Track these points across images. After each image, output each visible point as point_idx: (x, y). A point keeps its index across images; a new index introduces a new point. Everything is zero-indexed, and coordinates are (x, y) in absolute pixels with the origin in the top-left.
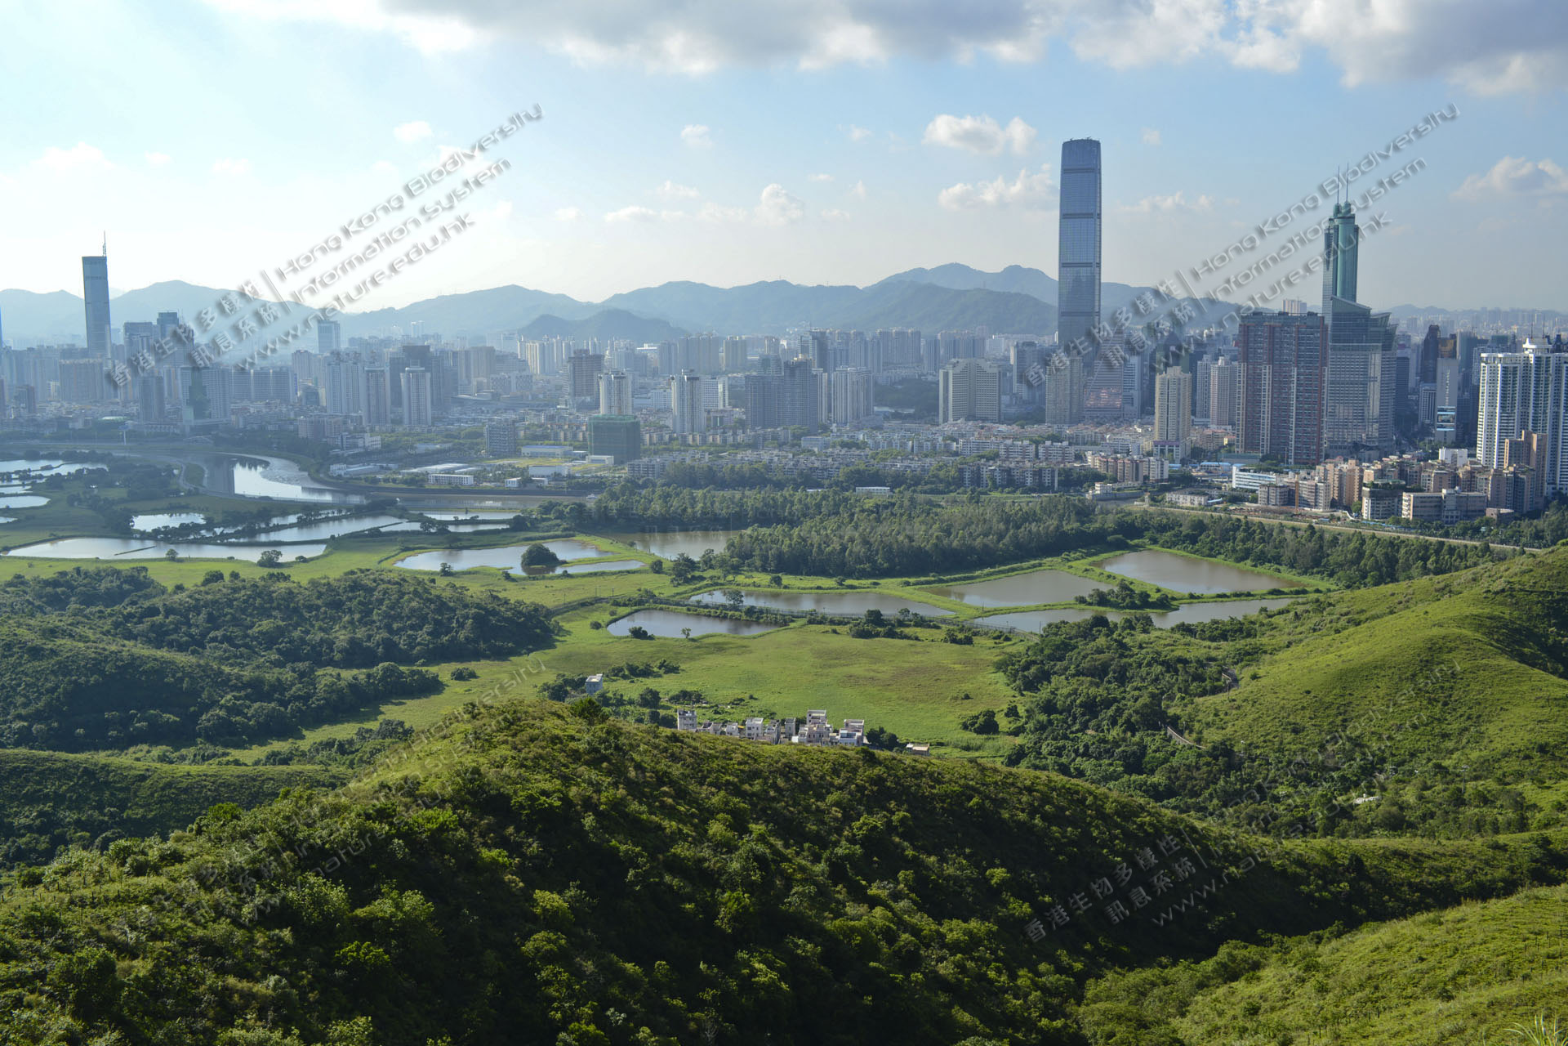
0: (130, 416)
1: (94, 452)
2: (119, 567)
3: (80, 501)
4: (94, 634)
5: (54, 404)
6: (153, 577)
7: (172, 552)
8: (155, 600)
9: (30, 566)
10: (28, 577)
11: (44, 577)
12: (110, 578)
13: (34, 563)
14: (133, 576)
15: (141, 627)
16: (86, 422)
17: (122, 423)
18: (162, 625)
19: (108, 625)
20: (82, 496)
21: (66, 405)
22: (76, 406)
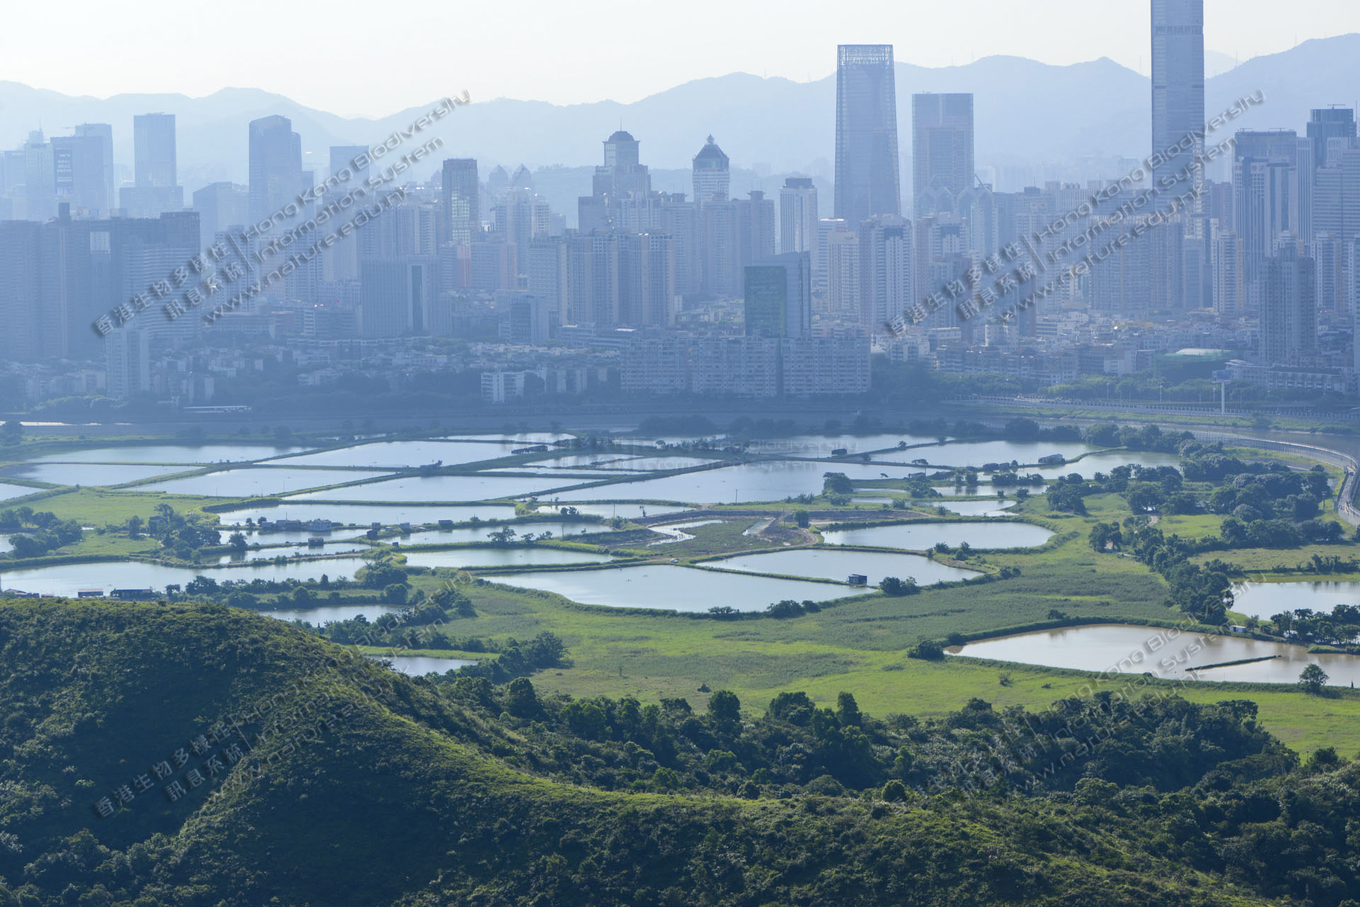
0: (1236, 348)
1: (1154, 431)
2: (1194, 698)
3: (1117, 539)
4: (1132, 849)
5: (1074, 315)
6: (1268, 728)
7: (1314, 672)
8: (1271, 782)
9: (1005, 682)
10: (998, 708)
11: (1033, 709)
12: (1173, 723)
13: (1014, 676)
14: (1223, 722)
15: (1234, 842)
16: (1141, 360)
17: (1220, 364)
18: (1282, 842)
19: (1162, 831)
20: (1123, 530)
21: (1101, 320)
22: (1118, 324)
